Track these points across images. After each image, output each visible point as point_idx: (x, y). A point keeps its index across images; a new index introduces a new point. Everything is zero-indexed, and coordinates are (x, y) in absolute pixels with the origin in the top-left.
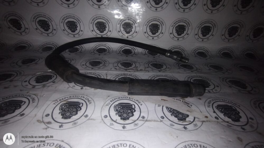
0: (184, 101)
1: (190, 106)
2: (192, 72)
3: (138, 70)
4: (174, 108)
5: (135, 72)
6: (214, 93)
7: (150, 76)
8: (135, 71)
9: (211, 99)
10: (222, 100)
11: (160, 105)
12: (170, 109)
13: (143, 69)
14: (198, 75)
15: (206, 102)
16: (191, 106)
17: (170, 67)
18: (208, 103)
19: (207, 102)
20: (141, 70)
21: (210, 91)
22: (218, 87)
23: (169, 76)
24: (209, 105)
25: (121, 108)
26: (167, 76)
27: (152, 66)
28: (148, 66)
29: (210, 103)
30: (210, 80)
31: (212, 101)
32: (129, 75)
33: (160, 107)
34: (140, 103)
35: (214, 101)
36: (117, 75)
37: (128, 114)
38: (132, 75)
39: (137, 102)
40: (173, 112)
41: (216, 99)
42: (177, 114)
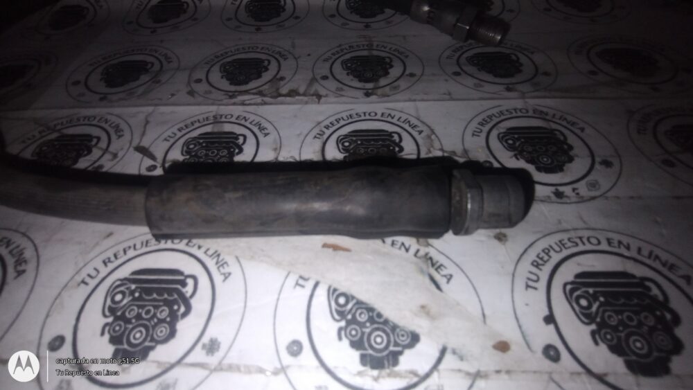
0: (423, 251)
1: (442, 281)
2: (509, 90)
3: (280, 95)
4: (363, 297)
5: (265, 103)
6: (582, 200)
7: (319, 123)
8: (267, 99)
9: (552, 241)
10: (609, 242)
11: (306, 276)
12: (342, 300)
13: (302, 90)
15: (525, 256)
16: (449, 280)
17: (418, 71)
18: (532, 264)
19: (532, 255)
20: (293, 93)
21: (561, 189)
23: (400, 118)
24: (534, 278)
25: (135, 299)
26: (393, 118)
27: (346, 72)
28: (326, 72)
29: (543, 265)
30: (582, 130)
31: (558, 249)
32: (237, 119)
33: (303, 286)
34: (224, 268)
35: (565, 253)
36: (189, 122)
37: (154, 327)
38: (246, 120)
39: (215, 260)
40: (354, 316)
41: (581, 238)
42: (367, 330)
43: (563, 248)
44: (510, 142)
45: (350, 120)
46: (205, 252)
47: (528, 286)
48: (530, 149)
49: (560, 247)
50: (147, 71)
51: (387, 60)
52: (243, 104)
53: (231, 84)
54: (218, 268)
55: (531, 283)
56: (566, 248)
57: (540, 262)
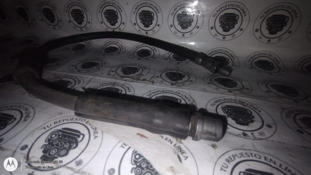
0: (178, 144)
1: (183, 159)
2: (229, 92)
3: (139, 80)
4: (147, 157)
5: (133, 81)
6: (255, 139)
7: (150, 91)
8: (134, 80)
9: (237, 152)
10: (265, 158)
11: (126, 144)
12: (137, 157)
13: (148, 79)
14: (239, 98)
15: (223, 156)
16: (186, 159)
17: (194, 80)
18: (226, 160)
19: (226, 156)
20: (144, 80)
21: (246, 132)
22: (269, 126)
23: (183, 94)
24: (226, 166)
25: (59, 138)
26: (179, 94)
27: (166, 76)
28: (159, 75)
29: (231, 161)
30: (260, 111)
31: (239, 156)
32: (121, 85)
33: (123, 147)
34: (96, 134)
35: (243, 159)
36: (104, 83)
37: (61, 150)
38: (124, 86)
39: (94, 131)
40: (140, 164)
41: (251, 154)
42: (144, 172)
43: (242, 156)
44: (227, 110)
45: (163, 92)
46: (92, 127)
47: (222, 169)
48: (235, 115)
49: (240, 155)
50: (97, 65)
51: (183, 75)
52: (125, 80)
53: (123, 74)
54: (94, 134)
55: (223, 168)
56: (243, 157)
57: (230, 160)
